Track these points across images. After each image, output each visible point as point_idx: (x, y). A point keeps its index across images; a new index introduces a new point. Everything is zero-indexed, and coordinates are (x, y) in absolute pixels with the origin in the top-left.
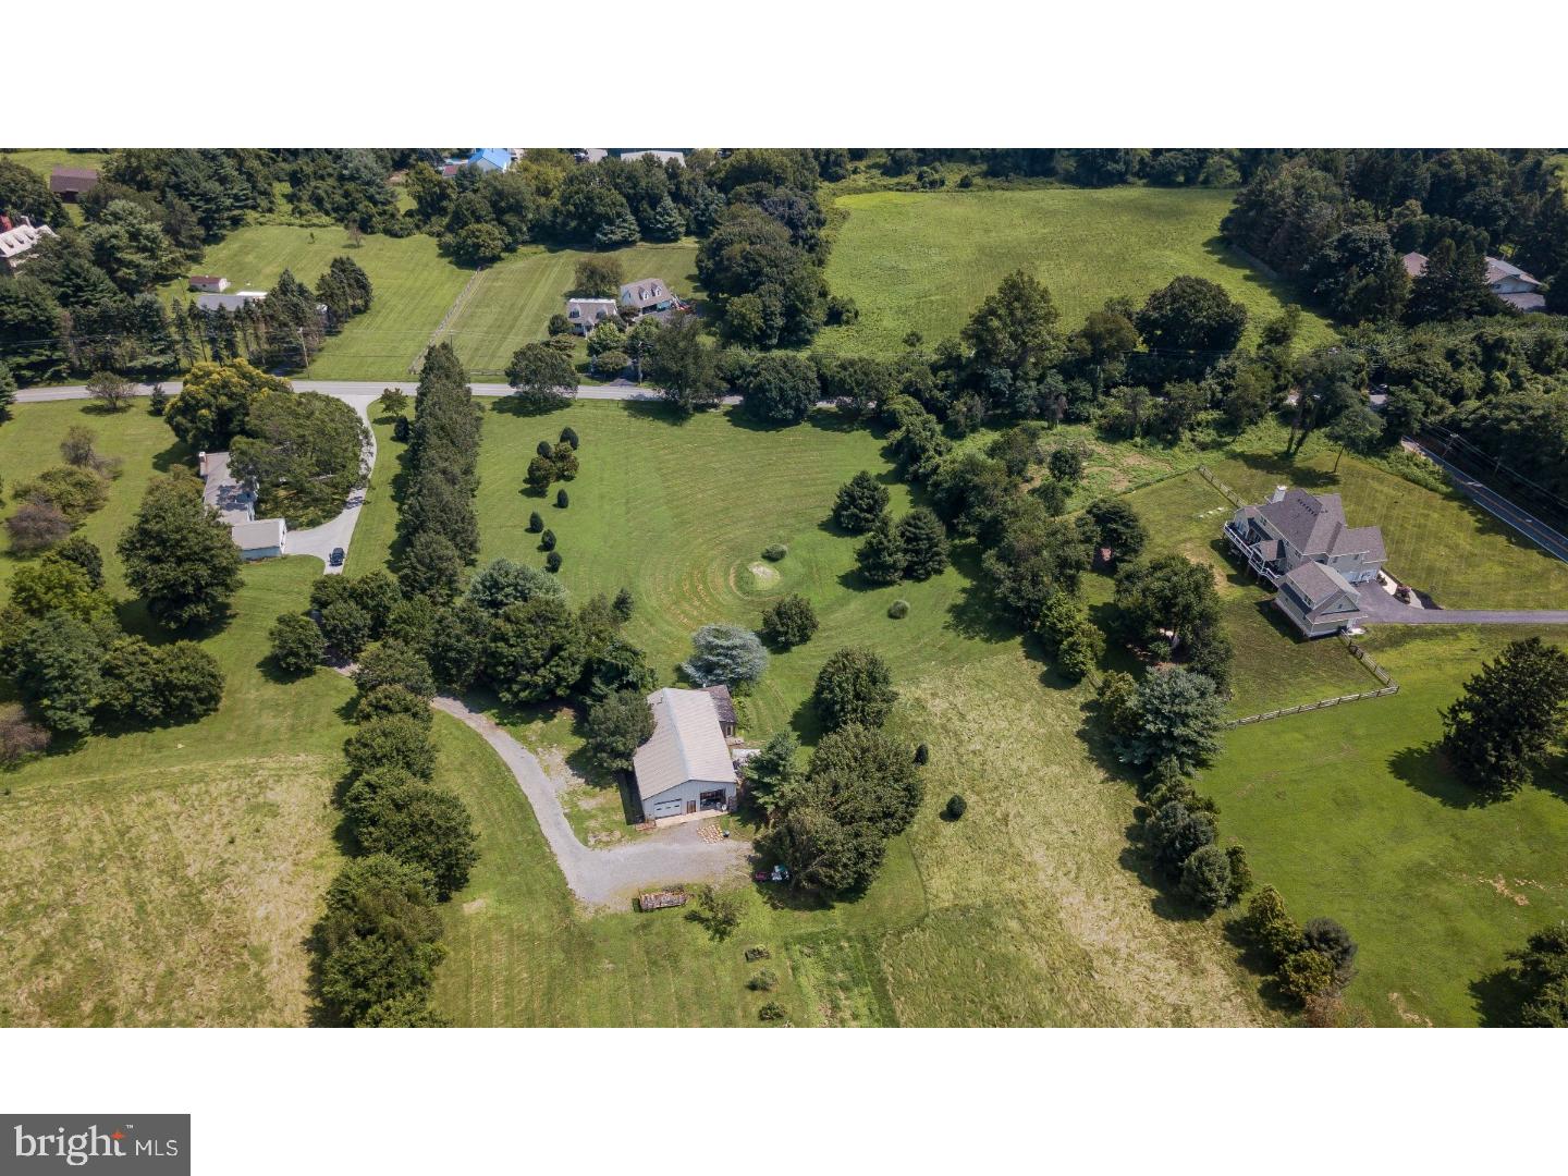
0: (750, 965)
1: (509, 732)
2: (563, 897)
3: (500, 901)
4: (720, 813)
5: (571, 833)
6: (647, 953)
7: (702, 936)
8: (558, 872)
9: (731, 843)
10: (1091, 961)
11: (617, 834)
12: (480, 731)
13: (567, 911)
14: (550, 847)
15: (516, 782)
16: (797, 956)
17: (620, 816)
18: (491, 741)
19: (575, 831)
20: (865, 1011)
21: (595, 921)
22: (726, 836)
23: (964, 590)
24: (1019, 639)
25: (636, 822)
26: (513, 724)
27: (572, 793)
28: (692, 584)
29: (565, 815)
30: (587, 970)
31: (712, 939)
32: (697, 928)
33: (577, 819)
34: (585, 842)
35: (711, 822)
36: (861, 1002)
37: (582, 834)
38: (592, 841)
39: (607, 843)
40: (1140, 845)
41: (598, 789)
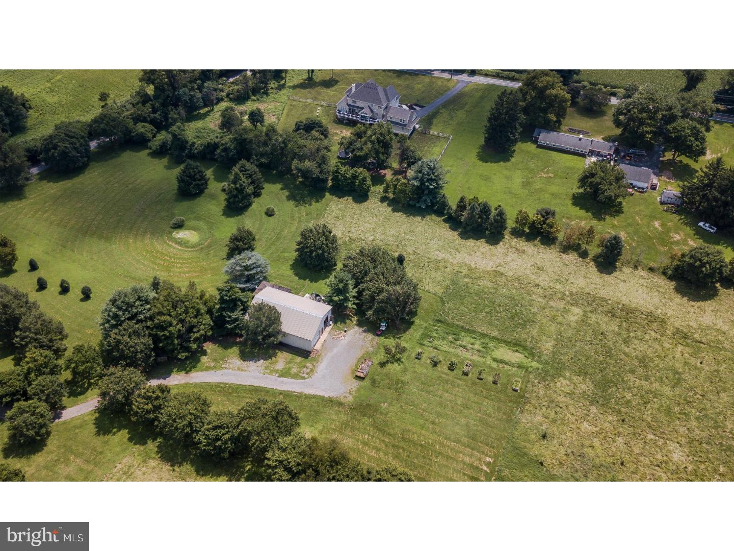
0: (423, 360)
1: (197, 371)
2: (331, 402)
3: (312, 426)
4: (331, 327)
5: (293, 380)
6: (390, 388)
7: (394, 368)
8: (314, 396)
9: (350, 332)
10: (499, 272)
11: (308, 365)
12: (183, 382)
13: (340, 404)
14: (294, 392)
15: (237, 385)
16: (430, 344)
17: (299, 359)
18: (197, 380)
19: (292, 378)
20: (473, 340)
21: (355, 397)
22: (345, 331)
23: (282, 189)
24: (327, 194)
25: (309, 356)
26: (194, 367)
27: (266, 368)
28: (163, 260)
29: (278, 377)
30: (382, 414)
31: (399, 365)
32: (389, 366)
33: (284, 374)
34: (304, 378)
35: (333, 331)
36: (468, 339)
37: (296, 376)
38: (306, 376)
39: (311, 371)
40: (460, 230)
41: (274, 358)
